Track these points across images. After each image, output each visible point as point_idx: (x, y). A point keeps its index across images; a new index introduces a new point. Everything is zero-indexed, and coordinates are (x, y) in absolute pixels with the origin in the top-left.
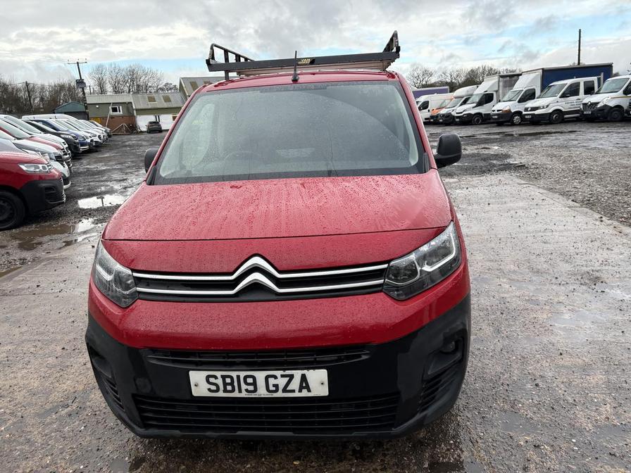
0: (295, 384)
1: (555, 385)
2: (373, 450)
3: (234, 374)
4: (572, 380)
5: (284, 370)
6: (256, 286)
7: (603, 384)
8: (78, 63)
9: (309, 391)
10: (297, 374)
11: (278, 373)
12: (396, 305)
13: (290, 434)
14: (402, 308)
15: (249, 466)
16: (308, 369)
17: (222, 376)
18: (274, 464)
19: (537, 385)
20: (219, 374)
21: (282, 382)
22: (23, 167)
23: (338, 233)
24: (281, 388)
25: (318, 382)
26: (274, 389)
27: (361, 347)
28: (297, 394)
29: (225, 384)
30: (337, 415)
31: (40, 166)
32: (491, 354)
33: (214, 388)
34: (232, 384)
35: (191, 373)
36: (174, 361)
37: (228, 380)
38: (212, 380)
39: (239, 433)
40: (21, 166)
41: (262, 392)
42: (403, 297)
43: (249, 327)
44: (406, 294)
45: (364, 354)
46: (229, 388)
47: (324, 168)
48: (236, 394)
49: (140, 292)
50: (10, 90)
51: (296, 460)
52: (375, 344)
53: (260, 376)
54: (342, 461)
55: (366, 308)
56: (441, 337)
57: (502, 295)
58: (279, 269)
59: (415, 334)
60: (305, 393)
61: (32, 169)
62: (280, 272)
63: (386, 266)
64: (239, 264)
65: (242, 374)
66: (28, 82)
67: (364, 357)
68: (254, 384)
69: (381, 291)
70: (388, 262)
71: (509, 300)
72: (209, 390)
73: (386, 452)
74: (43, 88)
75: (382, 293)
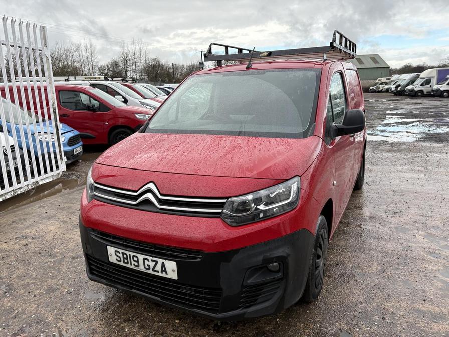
0: (159, 268)
1: (399, 322)
2: (228, 329)
3: (128, 253)
4: (416, 323)
5: (153, 257)
6: (148, 202)
7: (444, 333)
8: (201, 52)
9: (167, 274)
10: (160, 261)
11: (150, 258)
12: (225, 229)
13: (159, 299)
14: (229, 231)
15: (151, 315)
16: (166, 259)
17: (122, 253)
18: (164, 318)
19: (384, 319)
20: (121, 251)
21: (152, 264)
22: (137, 116)
23: (204, 174)
24: (152, 268)
25: (171, 269)
26: (148, 267)
27: (198, 252)
28: (159, 274)
29: (124, 258)
30: (185, 294)
31: (147, 116)
32: (363, 287)
33: (119, 259)
34: (127, 259)
35: (108, 246)
36: (102, 238)
37: (125, 256)
38: (118, 254)
39: (133, 290)
40: (136, 115)
41: (142, 268)
42: (234, 224)
43: (137, 226)
44: (237, 223)
45: (199, 258)
46: (126, 261)
47: (238, 130)
48: (129, 266)
49: (95, 195)
50: (165, 68)
51: (177, 320)
52: (206, 252)
53: (141, 257)
54: (204, 329)
55: (205, 227)
56: (260, 258)
57: (410, 244)
58: (162, 193)
59: (236, 251)
60: (164, 275)
61: (142, 118)
62: (162, 194)
63: (225, 200)
64: (141, 186)
65: (132, 254)
66: (174, 63)
67: (199, 260)
68: (138, 261)
69: (220, 217)
70: (227, 198)
71: (413, 249)
72: (117, 259)
73: (235, 333)
74: (183, 67)
75: (219, 219)
